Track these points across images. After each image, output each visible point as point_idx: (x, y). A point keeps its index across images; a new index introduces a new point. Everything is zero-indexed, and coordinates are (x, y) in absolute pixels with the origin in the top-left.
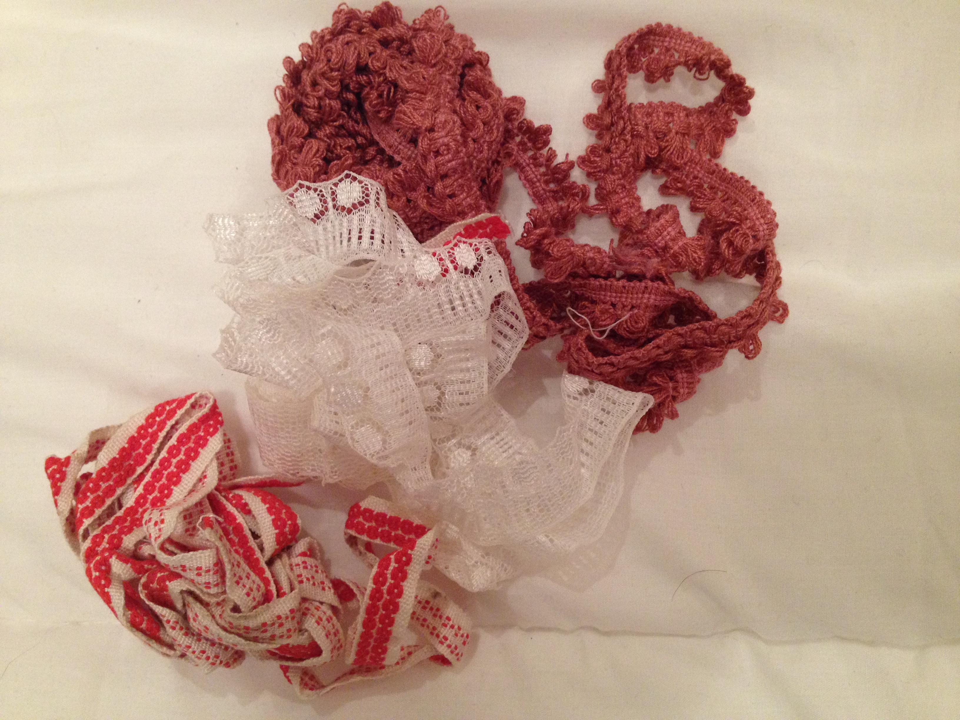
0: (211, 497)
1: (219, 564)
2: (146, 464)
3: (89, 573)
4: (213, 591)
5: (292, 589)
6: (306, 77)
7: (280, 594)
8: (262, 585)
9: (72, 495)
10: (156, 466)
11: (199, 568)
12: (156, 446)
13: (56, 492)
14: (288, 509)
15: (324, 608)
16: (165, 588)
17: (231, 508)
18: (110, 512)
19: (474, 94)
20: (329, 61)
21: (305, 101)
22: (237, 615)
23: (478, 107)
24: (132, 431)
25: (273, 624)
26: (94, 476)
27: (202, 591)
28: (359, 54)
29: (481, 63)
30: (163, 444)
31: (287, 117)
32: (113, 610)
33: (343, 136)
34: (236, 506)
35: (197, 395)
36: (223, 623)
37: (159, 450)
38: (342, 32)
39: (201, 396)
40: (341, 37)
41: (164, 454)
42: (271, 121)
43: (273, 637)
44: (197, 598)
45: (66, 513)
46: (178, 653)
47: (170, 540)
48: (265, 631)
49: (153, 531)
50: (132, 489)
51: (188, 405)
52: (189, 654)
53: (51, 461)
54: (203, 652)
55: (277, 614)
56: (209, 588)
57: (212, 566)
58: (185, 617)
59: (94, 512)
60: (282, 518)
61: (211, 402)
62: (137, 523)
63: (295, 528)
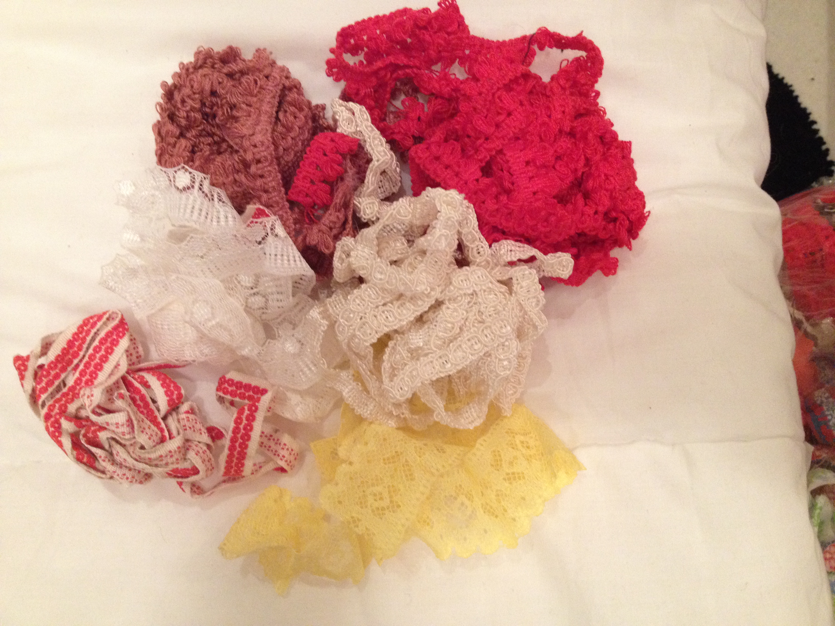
0: (124, 378)
1: (130, 421)
2: (80, 358)
3: (47, 429)
4: (127, 437)
5: (179, 434)
6: (177, 97)
7: (171, 437)
8: (159, 432)
9: (32, 380)
10: (86, 359)
11: (117, 424)
12: (85, 346)
13: (22, 378)
14: (175, 383)
15: (201, 445)
16: (97, 436)
17: (137, 384)
18: (58, 389)
19: (292, 109)
20: (192, 87)
21: (177, 113)
22: (143, 451)
23: (295, 117)
24: (69, 336)
25: (166, 456)
26: (46, 367)
27: (120, 437)
28: (212, 83)
29: (296, 87)
30: (90, 345)
31: (164, 124)
32: (64, 451)
33: (205, 136)
34: (140, 383)
35: (110, 312)
36: (134, 456)
37: (88, 349)
38: (201, 67)
39: (113, 313)
40: (200, 71)
41: (91, 351)
42: (154, 126)
43: (167, 464)
44: (117, 442)
45: (30, 391)
46: (108, 476)
47: (99, 407)
48: (162, 460)
49: (87, 402)
50: (71, 374)
51: (104, 319)
52: (115, 476)
53: (18, 358)
54: (124, 475)
55: (168, 450)
56: (124, 435)
57: (125, 422)
58: (111, 454)
59: (47, 390)
60: (171, 390)
61: (120, 316)
62: (76, 396)
63: (180, 396)
